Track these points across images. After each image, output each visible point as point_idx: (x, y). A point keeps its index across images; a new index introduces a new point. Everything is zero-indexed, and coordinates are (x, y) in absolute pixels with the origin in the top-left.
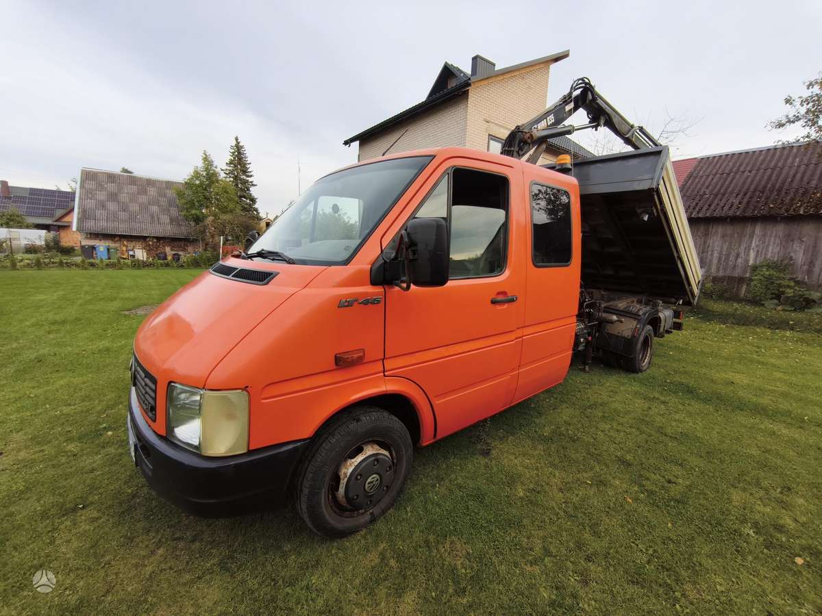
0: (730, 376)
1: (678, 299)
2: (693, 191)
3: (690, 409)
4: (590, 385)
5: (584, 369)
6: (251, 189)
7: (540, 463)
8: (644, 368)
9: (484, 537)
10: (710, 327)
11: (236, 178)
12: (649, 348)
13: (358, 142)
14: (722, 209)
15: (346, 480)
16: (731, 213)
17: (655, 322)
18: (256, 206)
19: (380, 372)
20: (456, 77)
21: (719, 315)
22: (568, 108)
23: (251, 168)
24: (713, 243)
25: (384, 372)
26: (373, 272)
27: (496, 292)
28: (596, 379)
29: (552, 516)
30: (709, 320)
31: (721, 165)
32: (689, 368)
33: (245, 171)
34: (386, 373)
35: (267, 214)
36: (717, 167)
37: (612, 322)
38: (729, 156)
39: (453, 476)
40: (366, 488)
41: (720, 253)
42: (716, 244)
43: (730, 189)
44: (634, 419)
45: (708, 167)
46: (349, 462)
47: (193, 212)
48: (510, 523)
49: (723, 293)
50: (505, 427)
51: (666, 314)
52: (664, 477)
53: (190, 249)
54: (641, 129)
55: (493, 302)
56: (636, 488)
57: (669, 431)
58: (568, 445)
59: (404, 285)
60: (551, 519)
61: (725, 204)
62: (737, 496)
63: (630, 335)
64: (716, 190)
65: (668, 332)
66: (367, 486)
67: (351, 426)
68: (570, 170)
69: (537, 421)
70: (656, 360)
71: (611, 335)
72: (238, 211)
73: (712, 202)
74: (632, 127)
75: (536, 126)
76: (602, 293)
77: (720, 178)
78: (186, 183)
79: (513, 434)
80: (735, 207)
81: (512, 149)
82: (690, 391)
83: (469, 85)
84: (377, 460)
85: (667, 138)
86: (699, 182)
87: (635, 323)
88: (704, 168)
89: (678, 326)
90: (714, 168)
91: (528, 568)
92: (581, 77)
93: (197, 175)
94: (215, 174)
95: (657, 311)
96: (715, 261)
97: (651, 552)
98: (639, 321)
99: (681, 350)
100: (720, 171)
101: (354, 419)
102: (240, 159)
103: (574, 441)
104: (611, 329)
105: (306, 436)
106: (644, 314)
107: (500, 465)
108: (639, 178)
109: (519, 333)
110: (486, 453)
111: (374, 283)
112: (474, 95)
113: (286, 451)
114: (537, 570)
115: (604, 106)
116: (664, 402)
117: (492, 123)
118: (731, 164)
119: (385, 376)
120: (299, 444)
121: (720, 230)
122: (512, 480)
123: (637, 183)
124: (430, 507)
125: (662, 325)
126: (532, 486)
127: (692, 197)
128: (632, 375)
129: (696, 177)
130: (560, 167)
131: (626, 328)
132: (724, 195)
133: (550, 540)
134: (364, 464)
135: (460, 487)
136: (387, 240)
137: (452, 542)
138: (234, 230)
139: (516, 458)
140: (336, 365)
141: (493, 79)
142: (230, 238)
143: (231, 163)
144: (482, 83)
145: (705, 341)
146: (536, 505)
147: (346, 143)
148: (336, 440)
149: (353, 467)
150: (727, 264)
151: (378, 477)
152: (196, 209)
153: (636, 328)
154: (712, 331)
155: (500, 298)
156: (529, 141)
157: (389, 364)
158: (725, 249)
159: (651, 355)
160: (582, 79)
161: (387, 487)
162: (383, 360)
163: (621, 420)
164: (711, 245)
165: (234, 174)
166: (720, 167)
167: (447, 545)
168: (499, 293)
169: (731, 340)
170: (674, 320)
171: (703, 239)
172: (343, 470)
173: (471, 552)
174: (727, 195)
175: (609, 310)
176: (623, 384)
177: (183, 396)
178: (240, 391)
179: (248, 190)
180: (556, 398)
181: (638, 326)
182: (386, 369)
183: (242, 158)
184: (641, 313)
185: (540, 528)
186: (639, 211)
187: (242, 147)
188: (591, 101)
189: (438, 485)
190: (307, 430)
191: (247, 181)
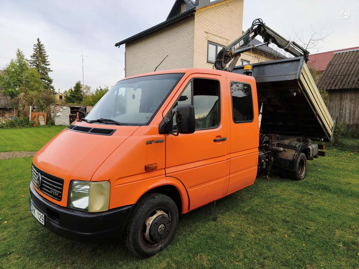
0: (349, 180)
1: (321, 138)
2: (332, 73)
3: (324, 197)
4: (271, 187)
5: (266, 177)
6: (48, 73)
7: (242, 223)
8: (302, 178)
9: (216, 253)
10: (345, 154)
11: (38, 66)
12: (305, 166)
13: (125, 44)
14: (349, 84)
15: (149, 226)
16: (353, 87)
17: (306, 151)
18: (52, 85)
19: (163, 175)
20: (186, 3)
21: (350, 147)
22: (251, 35)
23: (48, 59)
24: (346, 104)
25: (165, 174)
26: (160, 128)
27: (216, 136)
28: (274, 184)
29: (248, 244)
30: (344, 150)
31: (347, 58)
32: (328, 177)
33: (44, 62)
34: (166, 175)
35: (59, 90)
36: (345, 59)
37: (280, 151)
38: (351, 53)
39: (199, 230)
40: (159, 231)
41: (350, 110)
42: (347, 105)
43: (352, 73)
44: (293, 202)
45: (340, 59)
46: (150, 218)
47: (10, 90)
48: (228, 247)
49: (353, 134)
50: (224, 208)
51: (313, 147)
52: (305, 227)
53: (7, 115)
54: (294, 43)
55: (215, 141)
56: (290, 232)
57: (310, 207)
58: (257, 215)
59: (176, 134)
60: (248, 245)
61: (350, 81)
62: (338, 233)
63: (292, 159)
64: (344, 73)
65: (315, 157)
66: (159, 230)
67: (151, 201)
68: (251, 73)
69: (242, 205)
70: (309, 173)
71: (281, 159)
72: (42, 89)
73: (343, 80)
74: (288, 42)
75: (234, 47)
76: (277, 136)
77: (347, 66)
78: (5, 71)
79: (228, 211)
80: (355, 83)
81: (221, 60)
82: (326, 189)
83: (195, 11)
84: (163, 217)
85: (313, 43)
86: (335, 68)
87: (294, 152)
88: (338, 60)
89: (322, 154)
90: (343, 59)
91: (237, 263)
92: (258, 18)
93: (12, 65)
94: (25, 64)
95: (307, 145)
96: (347, 115)
97: (294, 254)
98: (296, 151)
99: (325, 167)
100: (346, 61)
101: (152, 198)
102: (41, 53)
103: (260, 213)
104: (281, 156)
105: (133, 204)
106: (299, 147)
107: (222, 225)
108: (290, 73)
109: (228, 156)
110: (215, 220)
111: (160, 133)
112: (198, 17)
113: (124, 210)
114: (241, 264)
115: (271, 33)
116: (310, 194)
117: (210, 33)
118: (352, 57)
119: (166, 176)
120: (130, 207)
121: (348, 96)
122: (228, 230)
123: (288, 76)
124: (188, 243)
125: (311, 152)
126: (238, 233)
127: (331, 77)
128: (295, 182)
129: (333, 65)
130: (246, 71)
131: (290, 154)
132: (349, 75)
133: (247, 253)
134: (157, 219)
135: (202, 234)
136: (165, 114)
137: (201, 256)
138: (39, 101)
139: (230, 221)
140: (145, 170)
141: (210, 7)
142: (36, 107)
143: (34, 56)
144: (203, 9)
145: (341, 162)
146: (241, 239)
147: (117, 45)
148: (145, 207)
149: (153, 220)
150: (354, 117)
151: (163, 226)
152: (13, 88)
153: (295, 154)
154: (346, 157)
155: (218, 139)
156: (230, 56)
157: (168, 171)
158: (352, 108)
159: (306, 170)
160: (258, 19)
161: (168, 231)
162: (165, 169)
163: (286, 203)
164: (344, 105)
165: (36, 63)
166: (346, 59)
167: (198, 257)
168: (217, 137)
169: (355, 161)
170: (319, 150)
171: (339, 103)
172: (148, 222)
173: (210, 258)
174: (351, 76)
175: (279, 145)
176: (289, 186)
177: (77, 187)
178: (107, 181)
179: (47, 74)
180: (252, 194)
181: (296, 153)
182: (166, 173)
183: (42, 52)
184: (297, 146)
185: (243, 248)
186: (291, 91)
187: (42, 45)
188: (263, 31)
189: (191, 234)
190: (133, 201)
191: (46, 68)
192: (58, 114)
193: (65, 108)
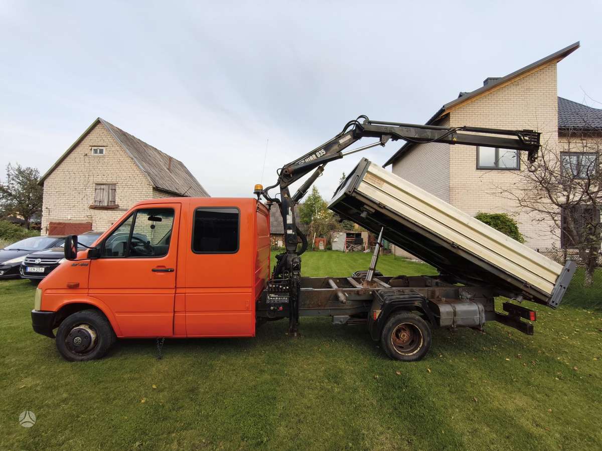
12: (422, 339)
13: (391, 164)
19: (86, 294)
22: (342, 141)
26: (88, 254)
34: (89, 295)
51: (458, 308)
55: (154, 271)
66: (74, 341)
75: (303, 161)
98: (382, 306)
120: (51, 313)
125: (445, 317)
147: (384, 166)
151: (80, 339)
162: (89, 289)
181: (381, 311)
192: (335, 240)
193: (341, 234)
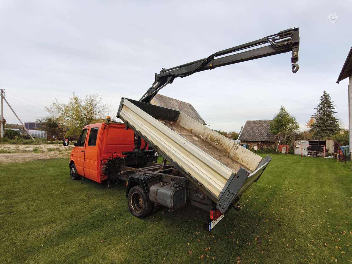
6: (333, 115)
11: (324, 111)
18: (337, 123)
23: (333, 104)
33: (329, 107)
143: (320, 104)
165: (322, 109)
183: (328, 100)
187: (328, 95)
191: (331, 111)
192: (297, 146)
193: (303, 142)
